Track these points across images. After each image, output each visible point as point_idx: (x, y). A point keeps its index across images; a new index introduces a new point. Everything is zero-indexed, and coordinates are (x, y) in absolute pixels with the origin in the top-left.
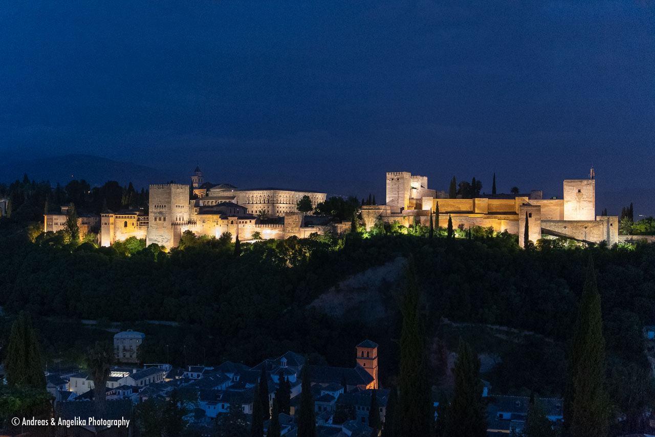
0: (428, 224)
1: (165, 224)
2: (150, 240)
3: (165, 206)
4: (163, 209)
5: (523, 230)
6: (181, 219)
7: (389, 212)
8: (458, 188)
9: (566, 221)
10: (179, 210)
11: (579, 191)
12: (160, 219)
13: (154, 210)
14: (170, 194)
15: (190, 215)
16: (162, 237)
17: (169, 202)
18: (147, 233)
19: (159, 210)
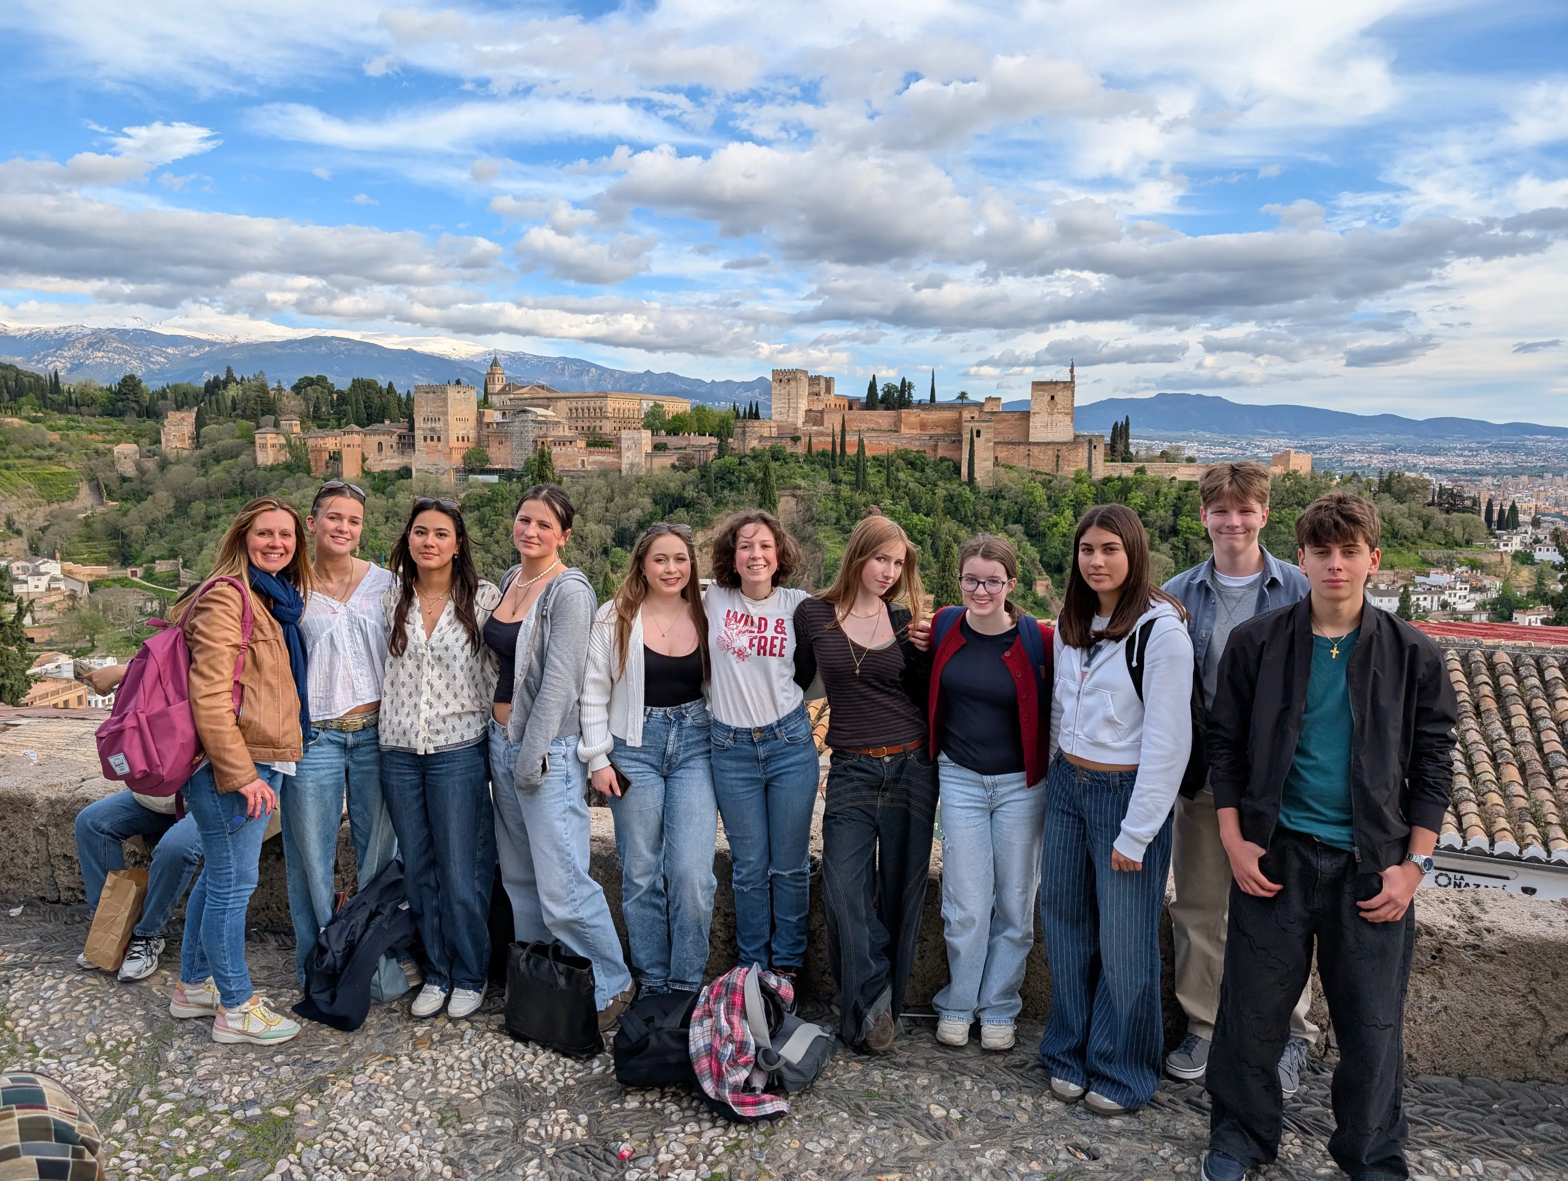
0: (829, 448)
1: (440, 446)
2: (418, 470)
3: (439, 419)
4: (436, 423)
5: (965, 456)
6: (466, 439)
7: (774, 430)
8: (880, 394)
9: (1030, 444)
10: (462, 424)
11: (1053, 398)
12: (432, 439)
13: (422, 424)
14: (445, 400)
15: (478, 433)
16: (435, 467)
17: (446, 414)
18: (413, 460)
19: (429, 425)
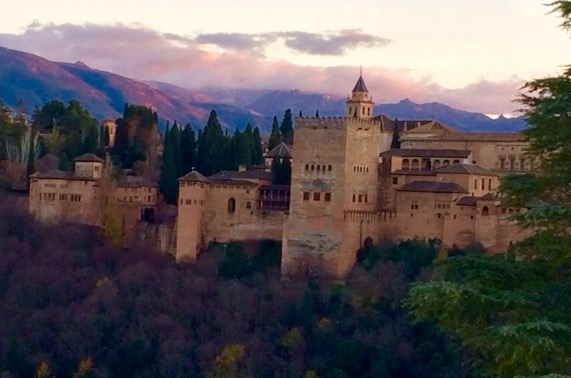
1: (329, 208)
2: (291, 244)
3: (330, 167)
4: (324, 173)
6: (363, 199)
10: (359, 177)
12: (317, 197)
13: (303, 175)
14: (342, 140)
15: (381, 190)
16: (320, 239)
17: (341, 160)
18: (284, 227)
19: (314, 176)
